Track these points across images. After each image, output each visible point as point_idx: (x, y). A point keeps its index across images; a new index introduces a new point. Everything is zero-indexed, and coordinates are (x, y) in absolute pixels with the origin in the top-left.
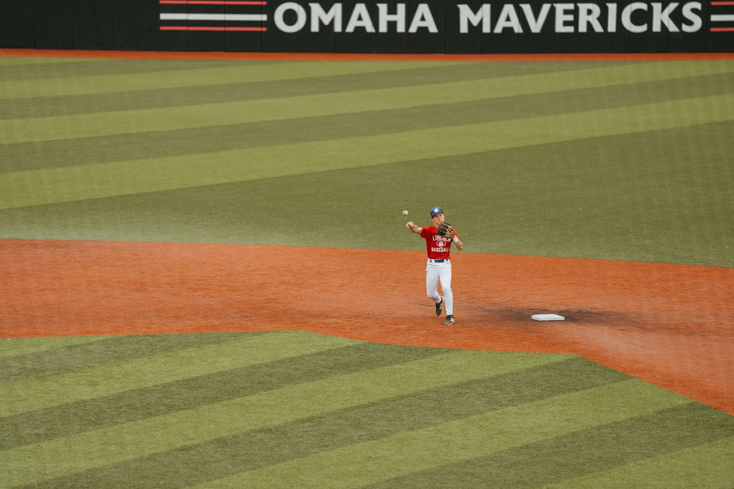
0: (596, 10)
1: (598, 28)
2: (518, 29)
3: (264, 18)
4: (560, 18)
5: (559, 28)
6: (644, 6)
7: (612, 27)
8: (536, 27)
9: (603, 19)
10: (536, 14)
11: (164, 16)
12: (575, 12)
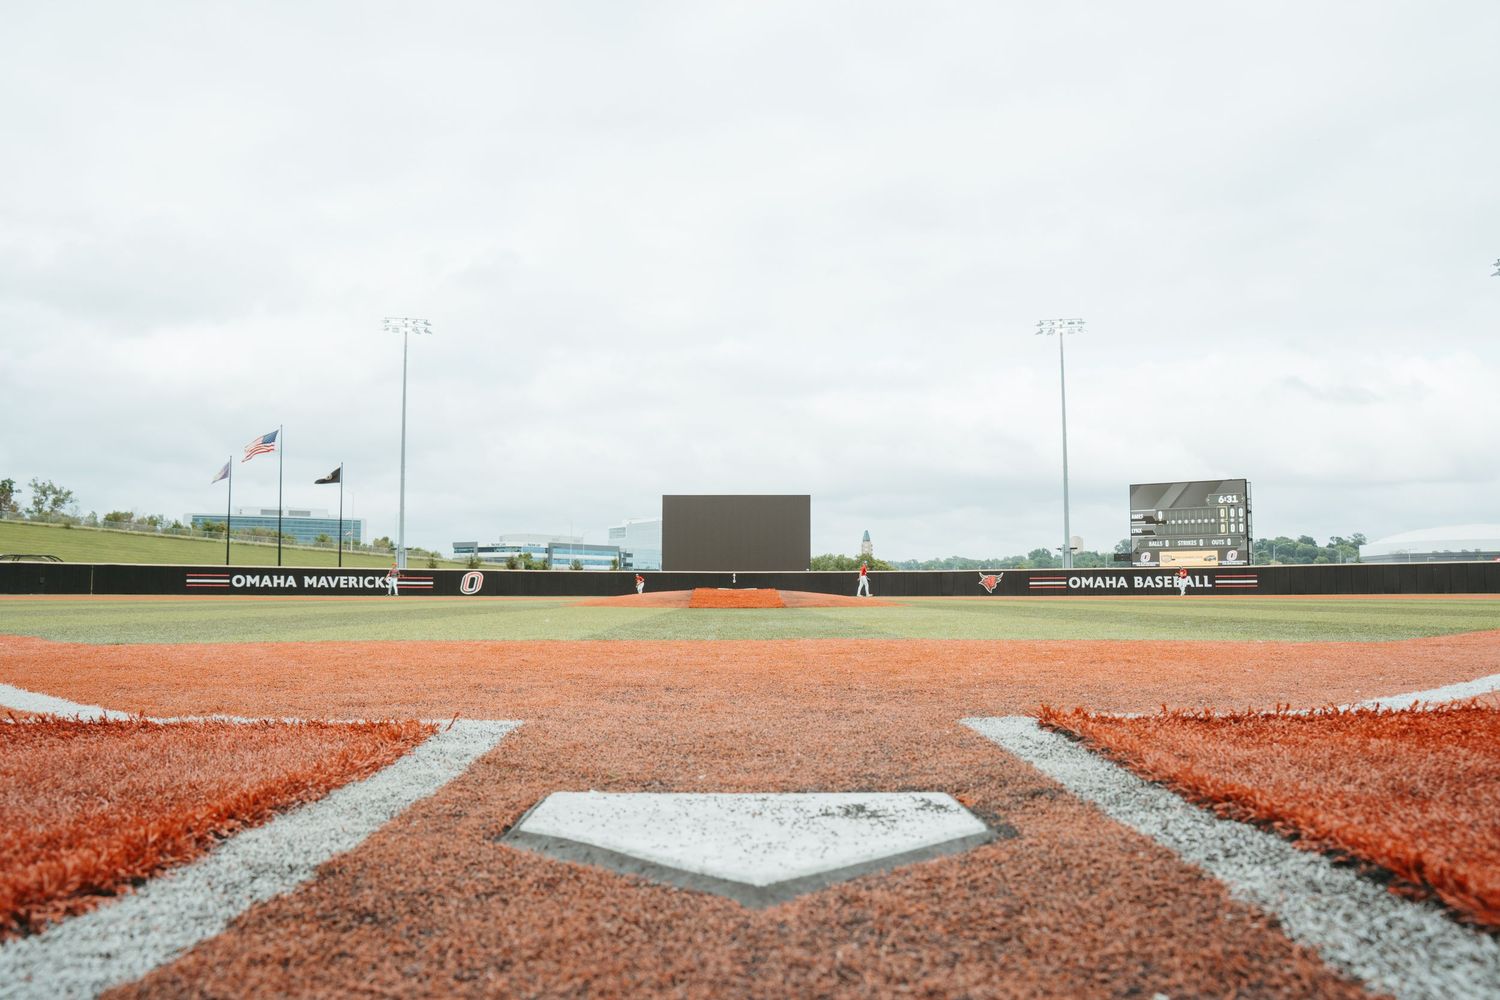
0: (355, 579)
1: (356, 586)
2: (327, 586)
3: (228, 581)
4: (342, 582)
5: (342, 586)
6: (372, 578)
7: (361, 586)
8: (333, 585)
9: (358, 583)
10: (333, 580)
11: (188, 581)
12: (347, 580)
